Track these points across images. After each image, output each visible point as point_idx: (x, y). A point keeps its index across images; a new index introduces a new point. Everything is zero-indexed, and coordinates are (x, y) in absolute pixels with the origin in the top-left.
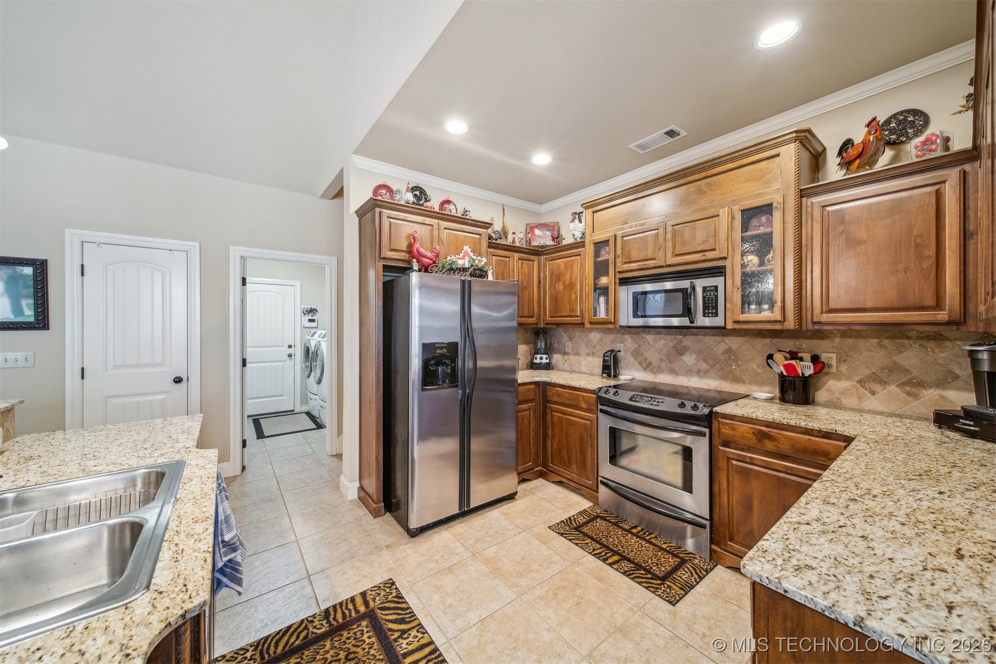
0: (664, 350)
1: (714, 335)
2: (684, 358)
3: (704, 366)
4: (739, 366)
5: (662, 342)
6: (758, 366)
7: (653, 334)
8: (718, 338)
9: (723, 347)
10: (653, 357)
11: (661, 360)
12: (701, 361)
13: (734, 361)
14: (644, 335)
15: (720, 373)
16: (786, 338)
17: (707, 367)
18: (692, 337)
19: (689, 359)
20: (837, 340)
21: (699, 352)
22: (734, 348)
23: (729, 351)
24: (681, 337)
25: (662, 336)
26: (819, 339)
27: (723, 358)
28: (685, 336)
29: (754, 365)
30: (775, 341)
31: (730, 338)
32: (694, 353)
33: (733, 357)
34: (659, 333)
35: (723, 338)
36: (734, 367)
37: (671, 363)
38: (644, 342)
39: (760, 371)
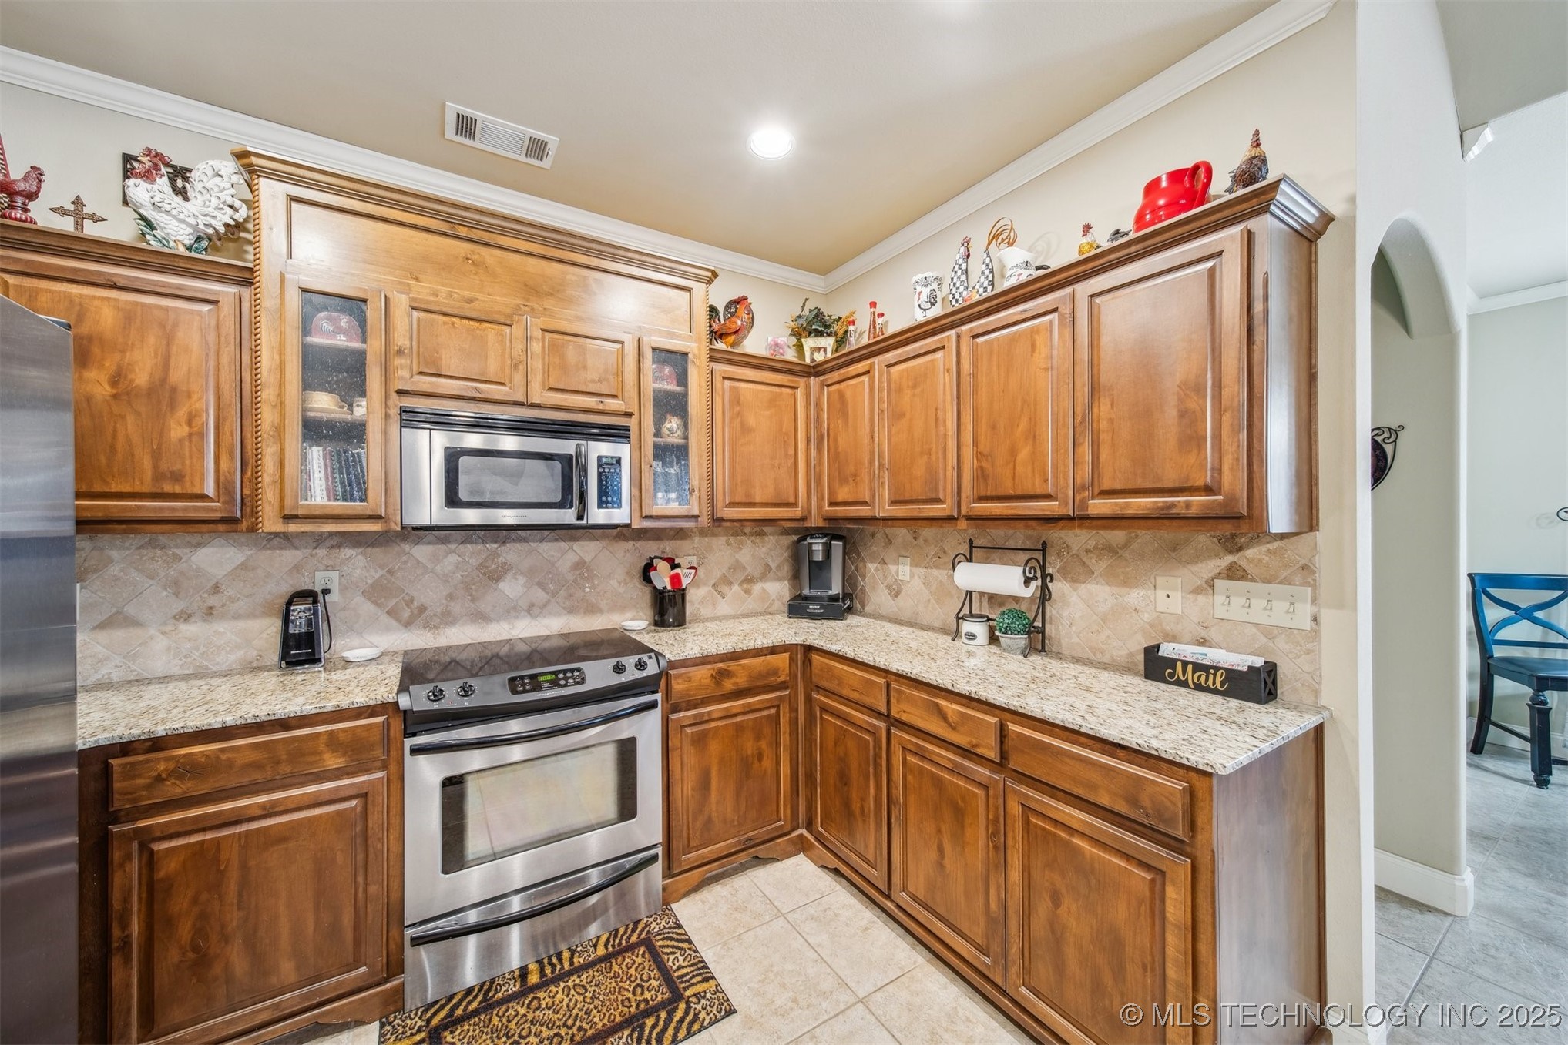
0: (458, 575)
1: (556, 540)
2: (502, 586)
3: (540, 595)
4: (594, 587)
5: (453, 558)
6: (620, 583)
7: (429, 543)
8: (563, 545)
9: (571, 558)
10: (430, 593)
11: (451, 597)
12: (536, 587)
13: (587, 579)
14: (406, 547)
15: (568, 603)
16: (650, 540)
17: (546, 596)
18: (517, 545)
19: (512, 588)
20: (697, 539)
21: (530, 573)
22: (587, 559)
23: (580, 565)
24: (496, 546)
25: (453, 546)
26: (682, 539)
27: (570, 577)
28: (504, 543)
29: (614, 583)
30: (638, 544)
31: (582, 543)
32: (522, 574)
33: (586, 575)
34: (444, 541)
35: (571, 543)
36: (587, 590)
37: (473, 600)
38: (405, 562)
39: (621, 590)
